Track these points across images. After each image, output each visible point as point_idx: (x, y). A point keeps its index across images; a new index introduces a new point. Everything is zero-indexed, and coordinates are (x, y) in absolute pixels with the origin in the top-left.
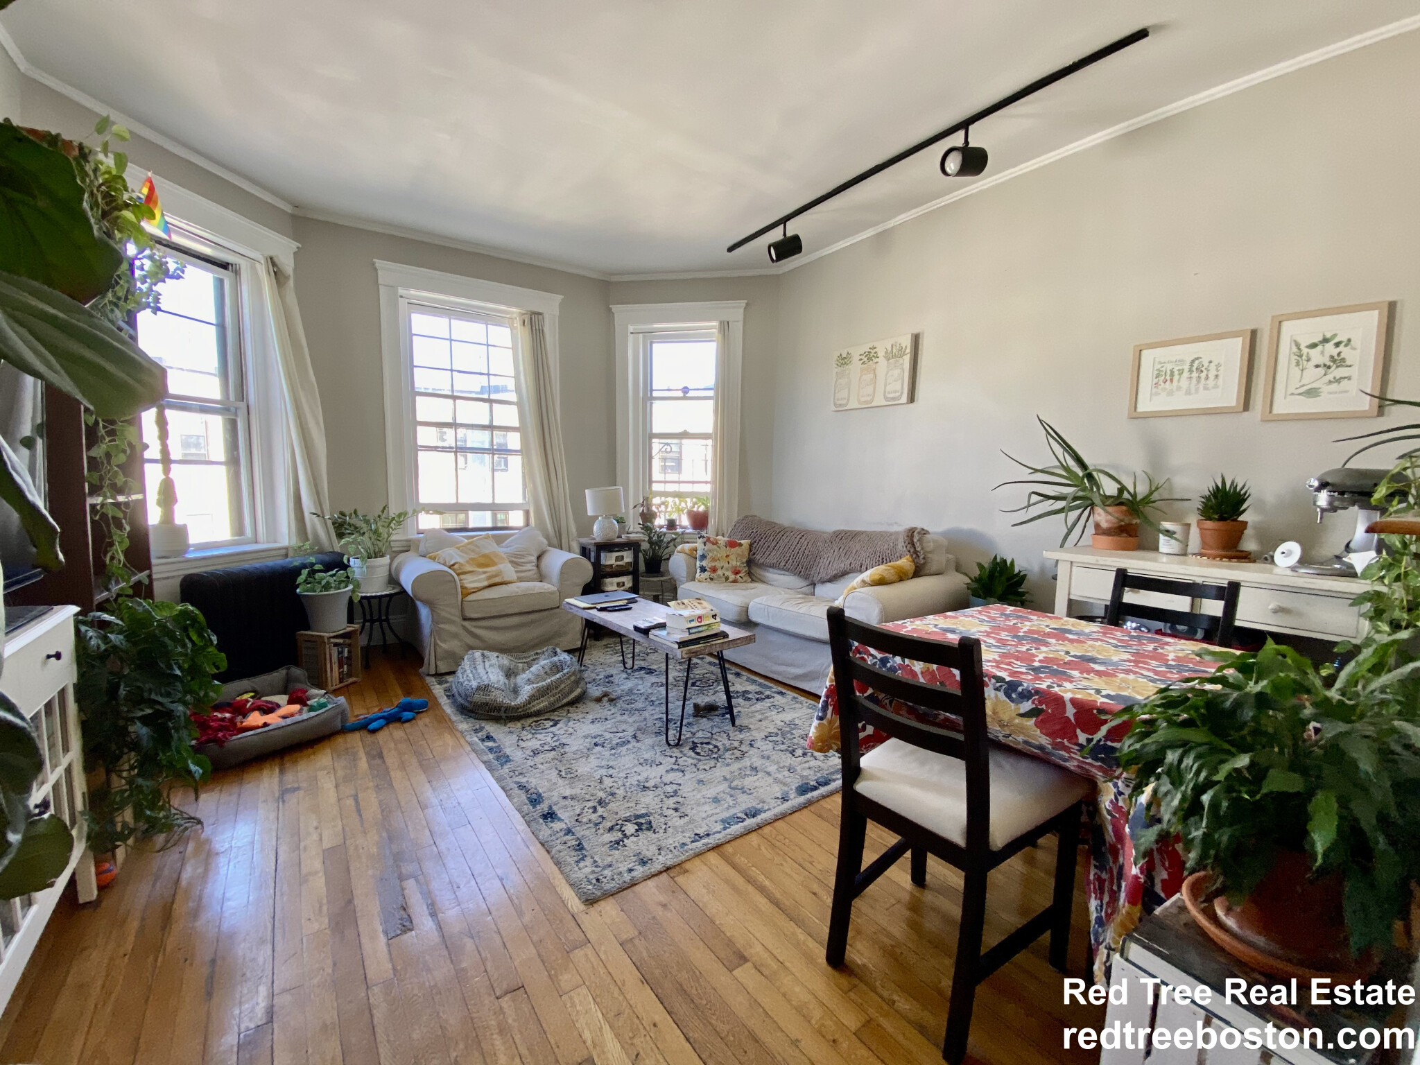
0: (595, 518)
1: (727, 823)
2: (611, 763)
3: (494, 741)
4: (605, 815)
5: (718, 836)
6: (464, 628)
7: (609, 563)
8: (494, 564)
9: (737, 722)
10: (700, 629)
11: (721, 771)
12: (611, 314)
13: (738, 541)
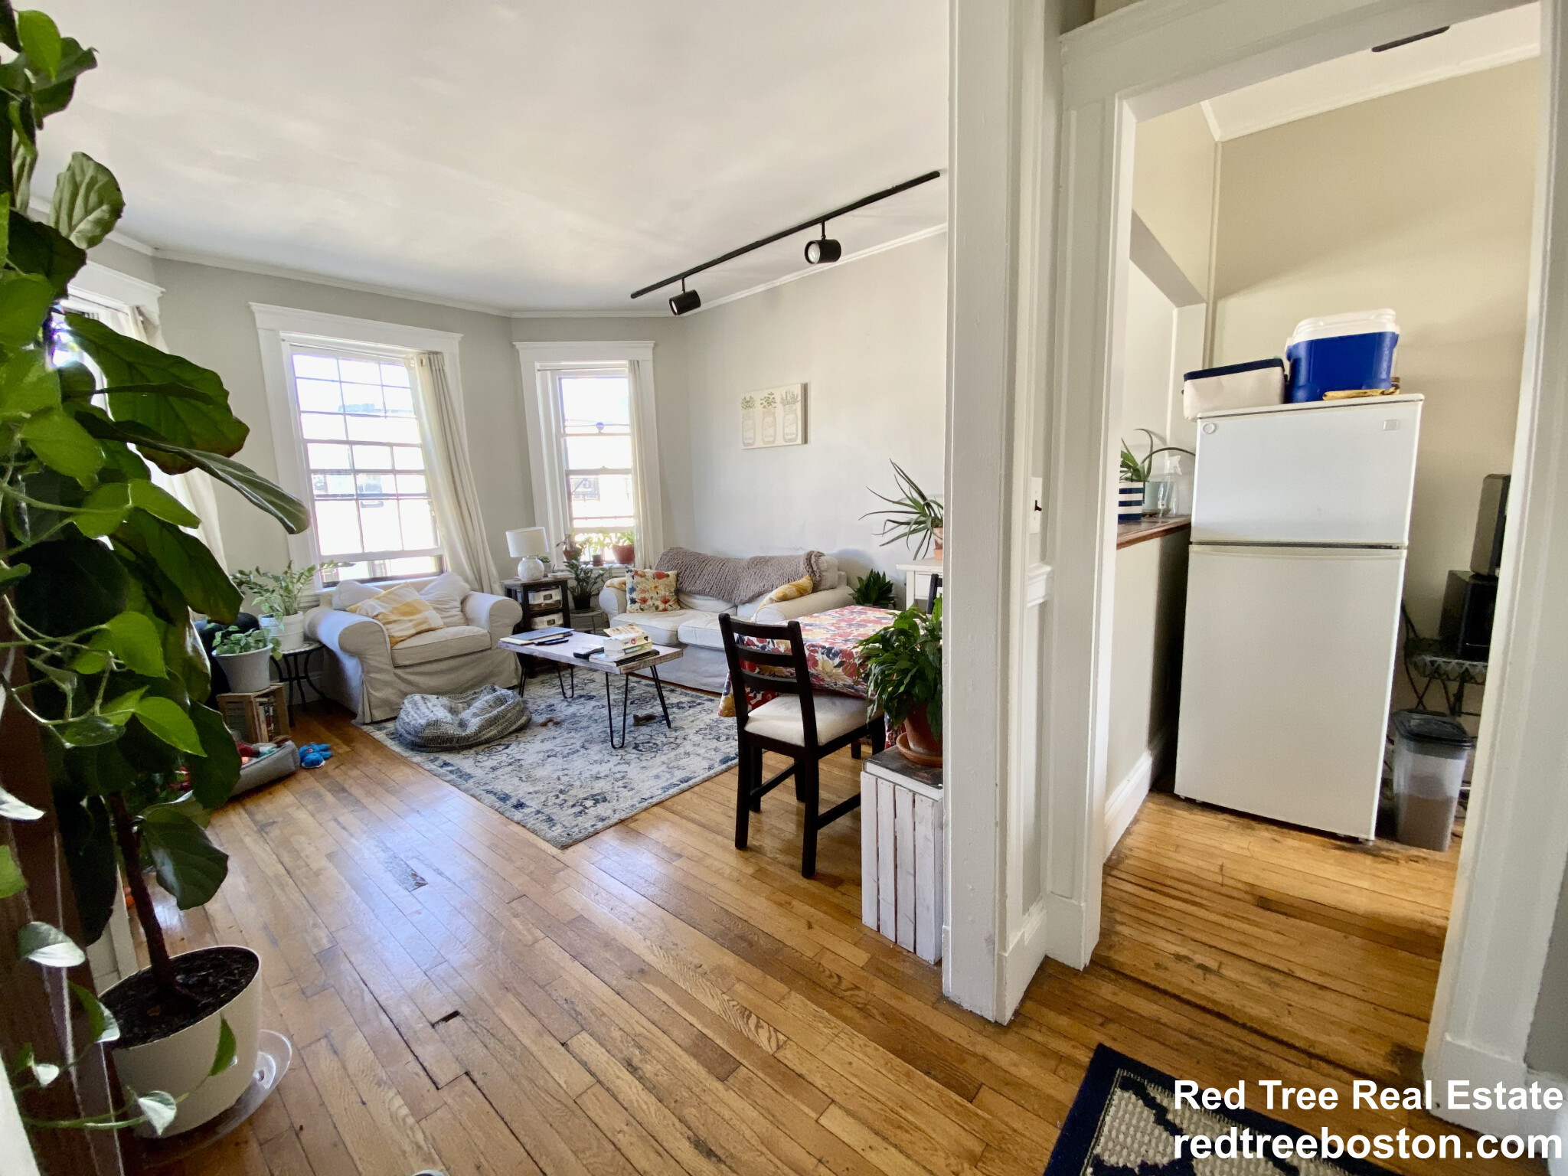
0: (518, 560)
1: (665, 789)
2: (565, 767)
3: (452, 765)
4: (566, 798)
5: (660, 797)
6: (396, 675)
7: (536, 602)
8: (420, 612)
9: (672, 725)
10: (635, 649)
11: (661, 758)
12: (515, 351)
13: (665, 572)
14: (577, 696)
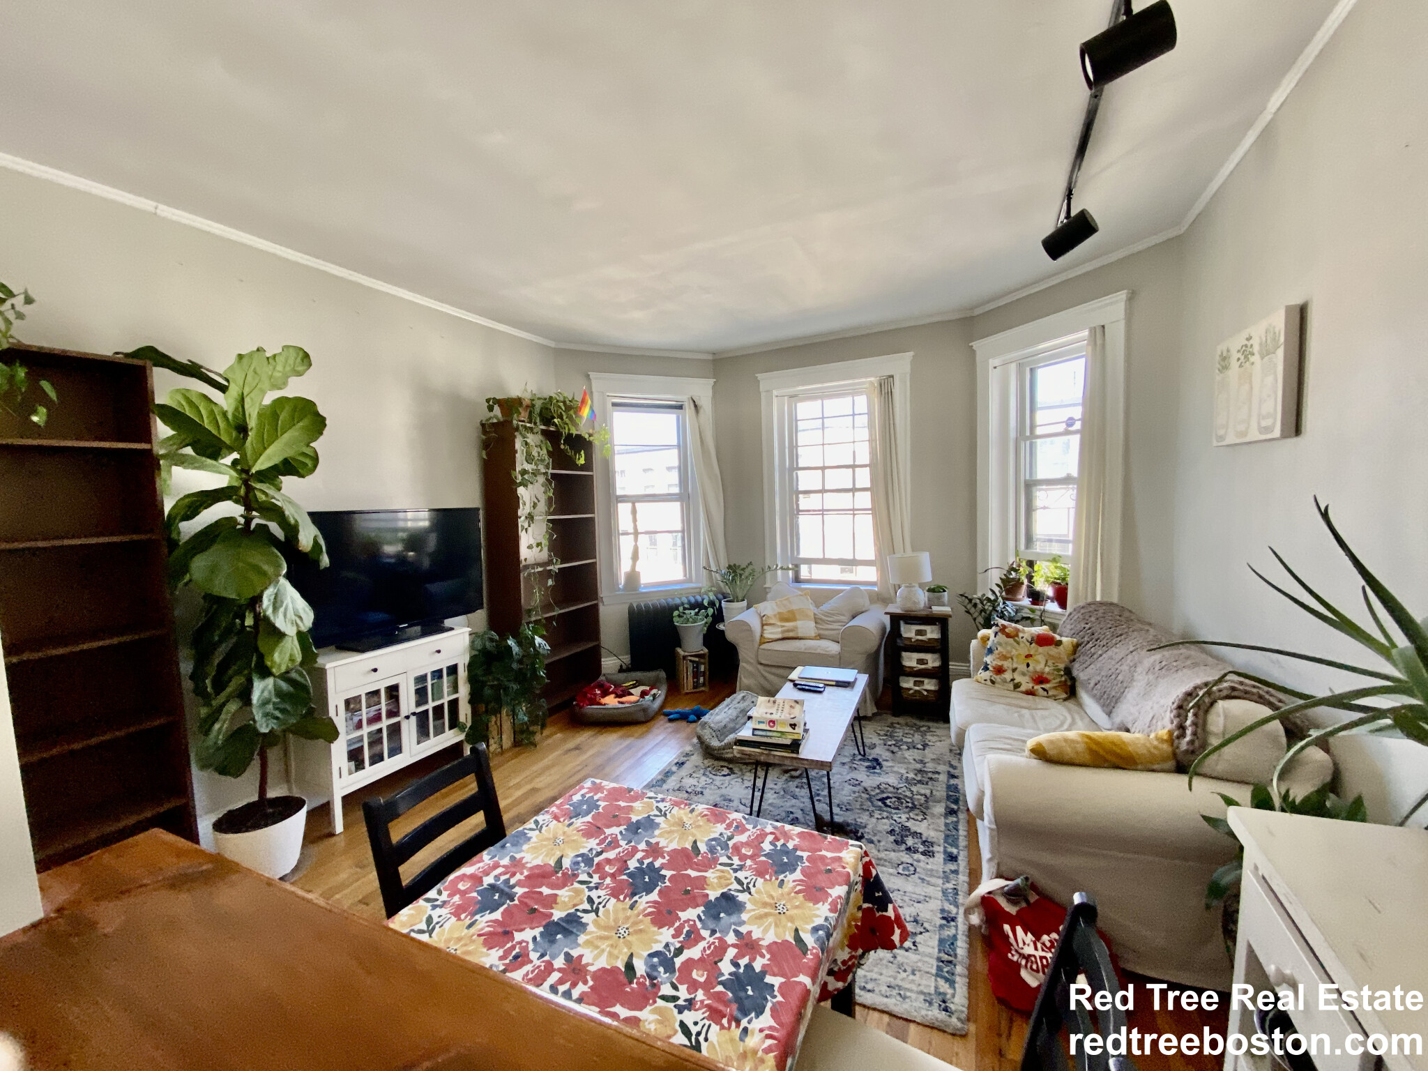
6: (759, 670)
7: (908, 636)
8: (798, 620)
10: (769, 734)
12: (973, 352)
13: (1058, 638)
14: (870, 758)
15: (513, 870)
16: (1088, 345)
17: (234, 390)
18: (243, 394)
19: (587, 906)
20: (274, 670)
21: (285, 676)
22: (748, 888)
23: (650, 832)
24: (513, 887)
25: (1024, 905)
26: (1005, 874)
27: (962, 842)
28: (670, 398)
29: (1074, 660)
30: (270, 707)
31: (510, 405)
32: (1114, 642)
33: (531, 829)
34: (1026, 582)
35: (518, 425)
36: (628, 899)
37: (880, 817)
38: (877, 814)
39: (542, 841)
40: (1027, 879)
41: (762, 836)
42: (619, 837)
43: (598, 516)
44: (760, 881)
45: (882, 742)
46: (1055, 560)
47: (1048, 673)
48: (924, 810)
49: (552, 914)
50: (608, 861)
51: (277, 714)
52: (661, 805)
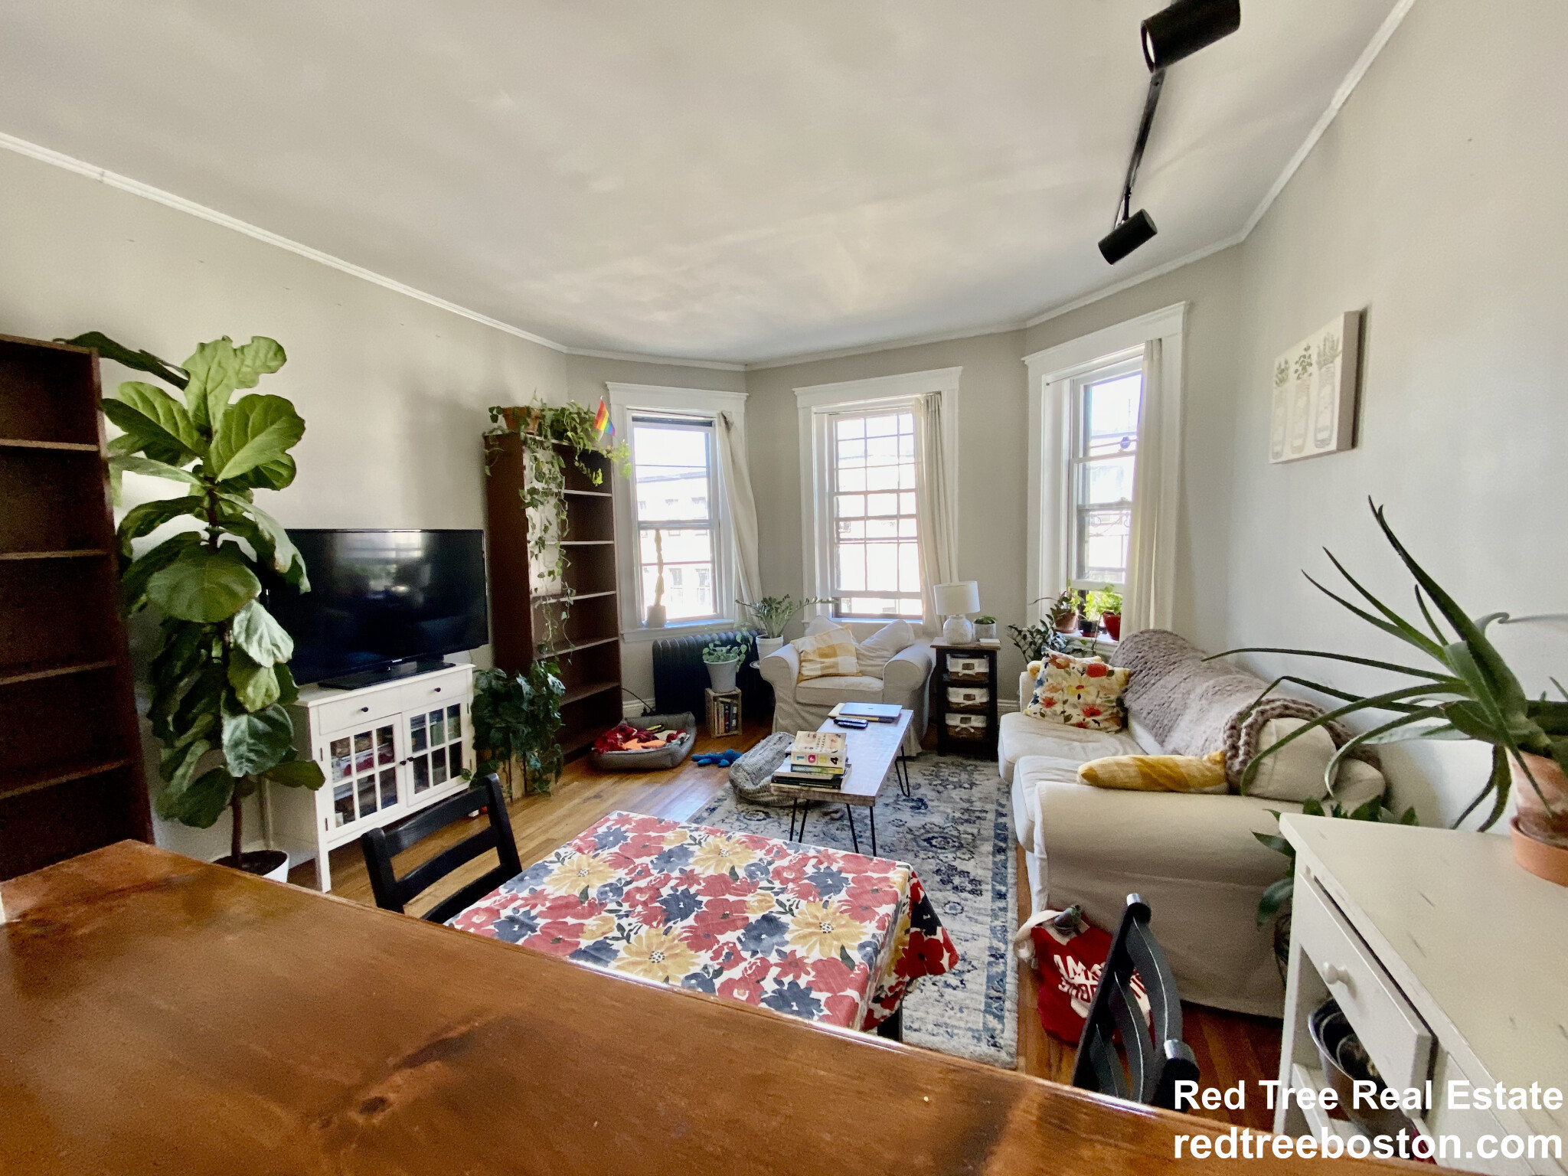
6: (796, 710)
7: (955, 670)
8: (838, 655)
12: (1025, 367)
13: (1110, 668)
14: (915, 798)
15: (533, 902)
16: (1144, 359)
17: (194, 386)
18: (205, 389)
19: (617, 934)
20: (248, 706)
21: (261, 714)
22: (791, 910)
23: (683, 860)
24: (534, 918)
25: (1073, 935)
26: (1055, 906)
27: (1011, 880)
28: (697, 413)
29: (1126, 690)
30: (243, 749)
31: (516, 416)
32: (1167, 670)
33: (551, 862)
34: (1077, 613)
35: (526, 438)
36: (661, 925)
37: (924, 857)
38: (922, 855)
39: (566, 872)
40: (1078, 907)
41: (805, 860)
42: (650, 866)
43: (618, 542)
44: (803, 903)
45: (927, 782)
46: (1107, 589)
47: (1100, 705)
48: (972, 849)
49: (579, 943)
50: (639, 890)
51: (252, 756)
52: (696, 834)
